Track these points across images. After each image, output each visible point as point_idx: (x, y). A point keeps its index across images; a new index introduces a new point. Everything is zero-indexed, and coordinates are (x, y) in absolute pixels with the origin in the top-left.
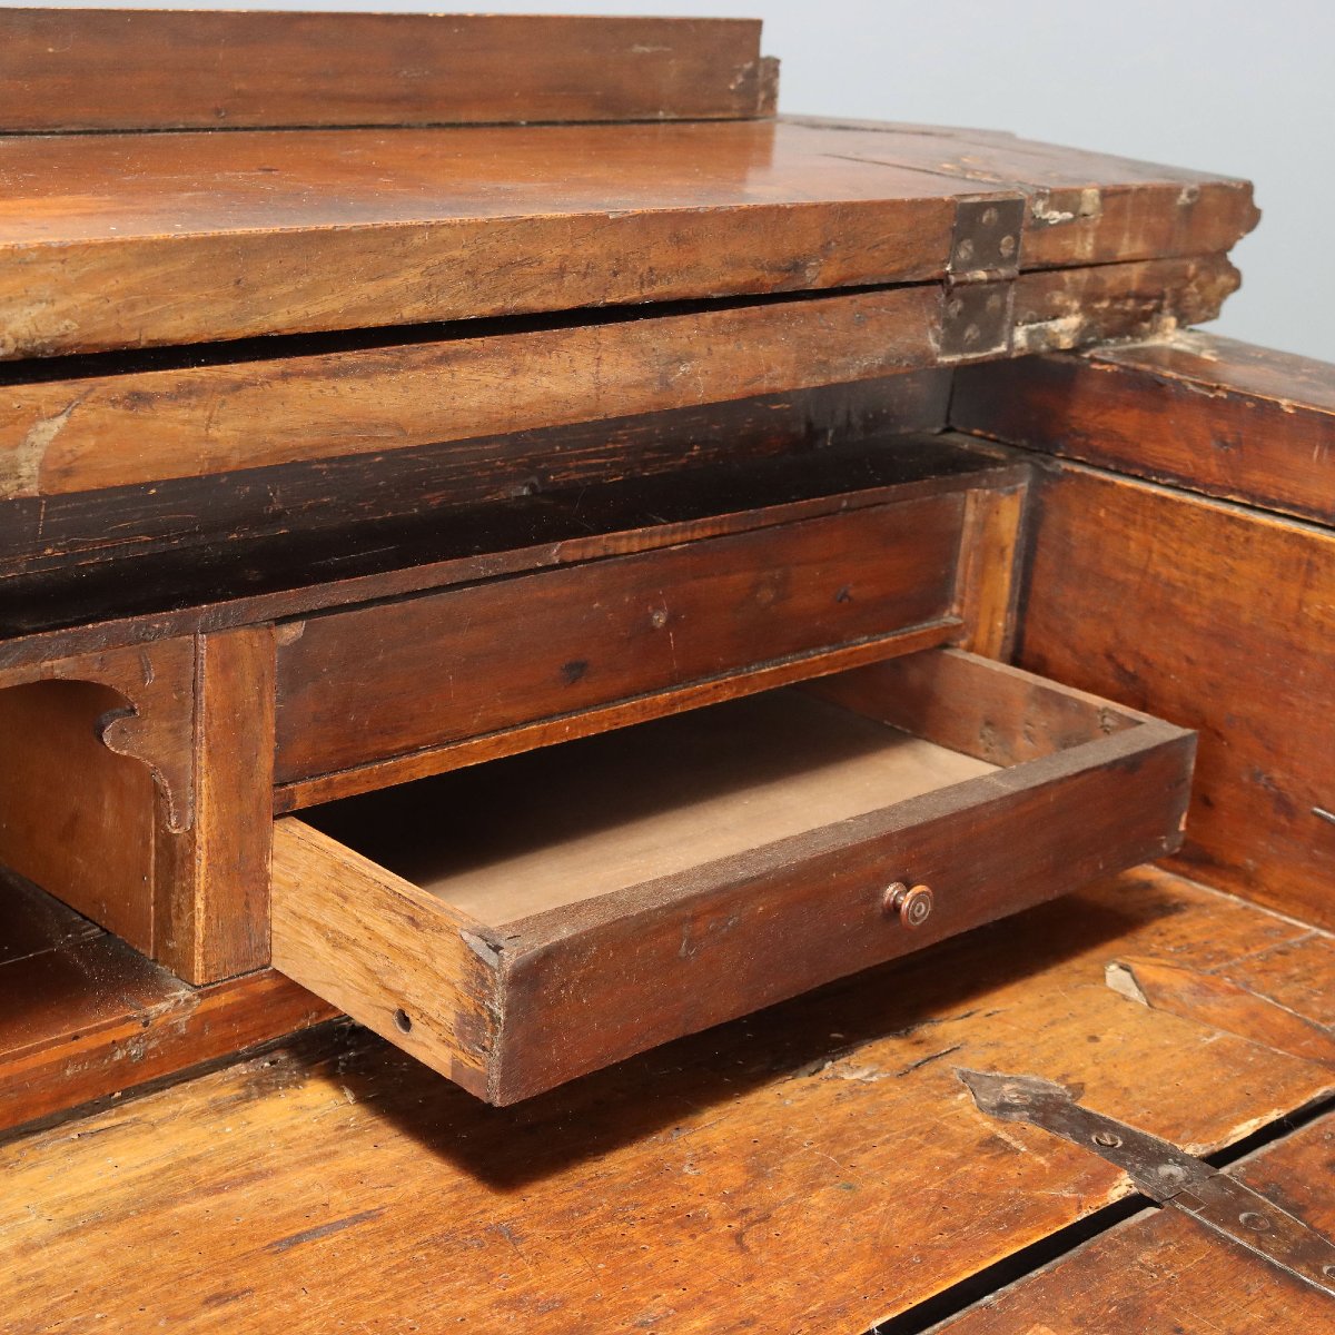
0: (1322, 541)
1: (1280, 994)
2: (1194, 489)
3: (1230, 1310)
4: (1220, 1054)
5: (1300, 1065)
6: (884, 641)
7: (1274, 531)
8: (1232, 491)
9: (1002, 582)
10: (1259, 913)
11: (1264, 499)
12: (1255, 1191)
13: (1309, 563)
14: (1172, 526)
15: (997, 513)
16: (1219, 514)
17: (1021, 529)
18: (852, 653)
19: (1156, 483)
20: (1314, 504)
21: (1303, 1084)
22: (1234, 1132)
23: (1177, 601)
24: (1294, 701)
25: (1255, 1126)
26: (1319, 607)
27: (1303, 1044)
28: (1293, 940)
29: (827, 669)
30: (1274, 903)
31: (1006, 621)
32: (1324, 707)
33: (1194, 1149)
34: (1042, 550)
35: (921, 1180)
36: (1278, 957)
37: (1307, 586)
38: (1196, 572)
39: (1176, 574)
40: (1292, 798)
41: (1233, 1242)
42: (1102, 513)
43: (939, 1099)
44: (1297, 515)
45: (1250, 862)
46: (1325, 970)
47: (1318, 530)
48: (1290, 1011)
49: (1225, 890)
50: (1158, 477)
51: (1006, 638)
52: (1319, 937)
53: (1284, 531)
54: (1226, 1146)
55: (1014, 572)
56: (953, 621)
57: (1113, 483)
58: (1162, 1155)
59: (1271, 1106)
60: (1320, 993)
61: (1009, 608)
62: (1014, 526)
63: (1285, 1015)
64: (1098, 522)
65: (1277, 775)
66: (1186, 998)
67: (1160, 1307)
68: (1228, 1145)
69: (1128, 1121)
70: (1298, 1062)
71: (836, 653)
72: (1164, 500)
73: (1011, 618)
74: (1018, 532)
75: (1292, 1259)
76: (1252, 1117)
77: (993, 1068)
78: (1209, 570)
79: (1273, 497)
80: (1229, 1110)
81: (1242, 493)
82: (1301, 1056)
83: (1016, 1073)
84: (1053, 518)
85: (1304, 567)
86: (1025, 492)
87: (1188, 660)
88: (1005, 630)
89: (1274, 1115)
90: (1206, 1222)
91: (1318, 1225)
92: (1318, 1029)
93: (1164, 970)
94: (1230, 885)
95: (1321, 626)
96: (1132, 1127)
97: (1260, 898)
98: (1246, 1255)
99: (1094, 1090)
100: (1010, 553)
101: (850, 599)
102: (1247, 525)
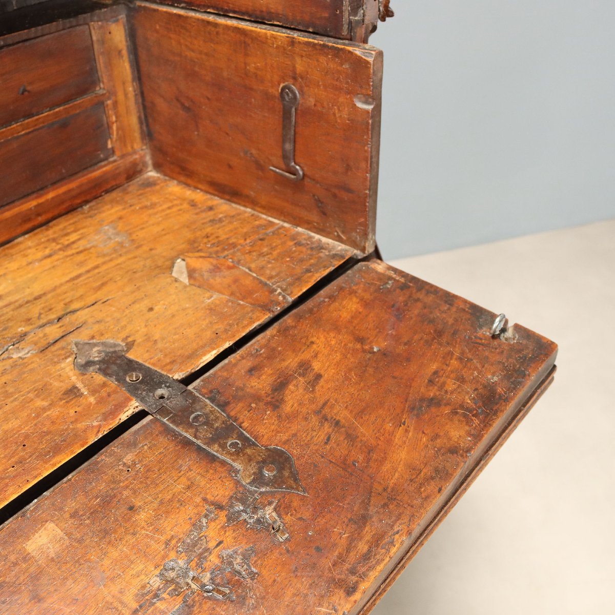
0: (248, 30)
1: (253, 266)
2: (193, 8)
3: (166, 485)
4: (212, 310)
5: (249, 310)
6: (57, 110)
7: (227, 27)
8: (209, 7)
9: (125, 67)
10: (258, 217)
11: (222, 9)
12: (204, 396)
13: (245, 42)
14: (186, 29)
15: (110, 33)
16: (203, 21)
17: (128, 39)
18: (37, 120)
19: (177, 7)
20: (244, 9)
21: (246, 322)
22: (202, 361)
23: (197, 69)
24: (252, 114)
25: (215, 354)
26: (253, 65)
27: (254, 296)
28: (270, 230)
29: (23, 130)
30: (264, 211)
31: (133, 86)
32: (265, 116)
33: (178, 376)
34: (140, 49)
35: (20, 426)
36: (260, 242)
37: (246, 55)
38: (201, 53)
39: (193, 54)
40: (262, 162)
41: (181, 435)
42: (158, 27)
43: (56, 363)
44: (239, 16)
45: (252, 193)
46: (280, 246)
47: (248, 23)
48: (255, 275)
49: (245, 206)
50: (177, 4)
51: (136, 95)
52: (283, 227)
53: (231, 27)
54: (197, 369)
55: (130, 62)
56: (101, 92)
57: (158, 10)
58: (161, 381)
59: (225, 341)
60: (273, 262)
61: (133, 80)
62: (123, 39)
63: (251, 278)
64: (157, 32)
65: (254, 151)
66: (206, 275)
67: (126, 493)
68: (199, 368)
69: (149, 363)
70: (249, 308)
71: (26, 121)
72: (179, 16)
73: (136, 84)
74: (127, 41)
75: (210, 442)
76: (214, 349)
77: (93, 337)
78: (205, 51)
79: (226, 8)
80: (203, 347)
81: (213, 8)
82: (251, 304)
83: (103, 340)
84: (140, 32)
85: (243, 45)
86: (125, 20)
87: (208, 99)
88: (135, 91)
89: (227, 345)
90: (171, 425)
91: (232, 414)
92: (266, 284)
93: (201, 260)
94: (247, 204)
95: (256, 75)
96: (150, 366)
97: (259, 209)
98: (187, 443)
99: (139, 344)
100: (125, 52)
101: (29, 92)
102: (216, 25)
